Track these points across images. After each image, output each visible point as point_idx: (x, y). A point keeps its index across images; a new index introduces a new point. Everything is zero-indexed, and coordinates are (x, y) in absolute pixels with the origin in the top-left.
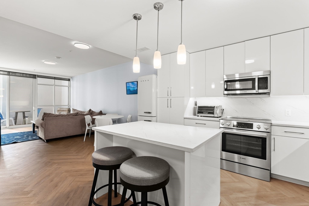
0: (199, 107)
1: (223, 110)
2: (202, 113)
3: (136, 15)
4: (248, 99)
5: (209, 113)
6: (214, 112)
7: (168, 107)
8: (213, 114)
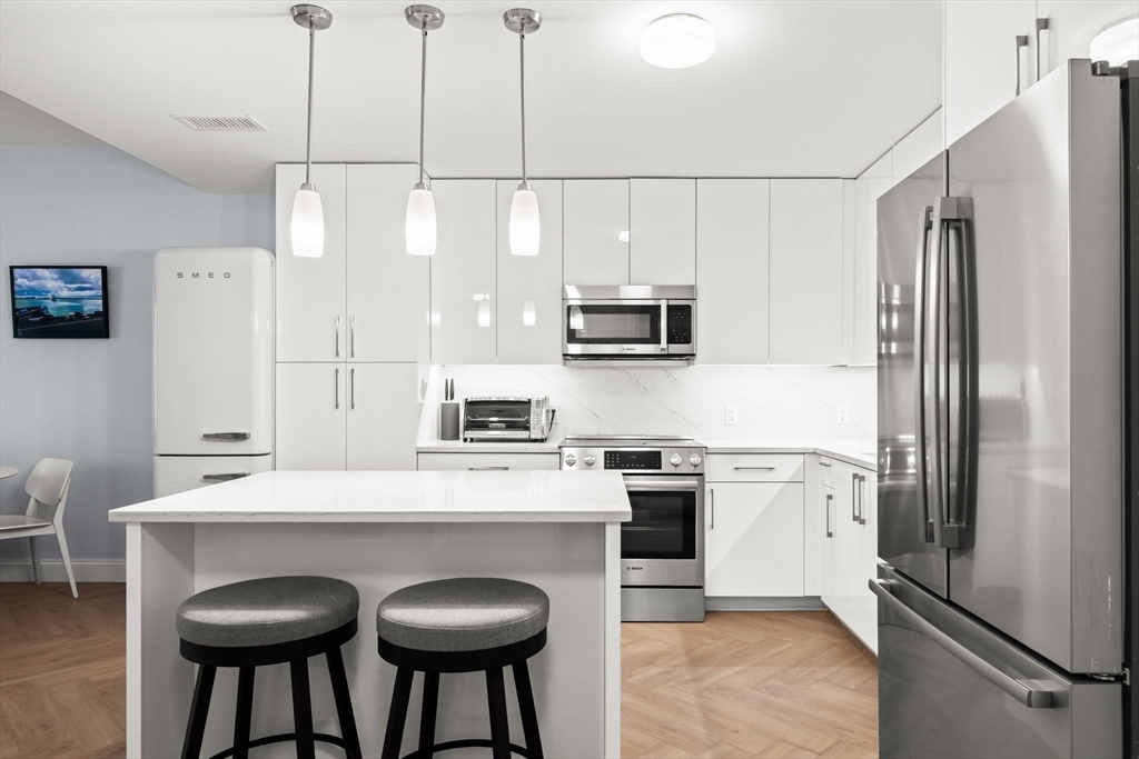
0: (470, 404)
1: (554, 411)
2: (484, 426)
3: (309, 9)
4: (631, 372)
5: (511, 426)
6: (528, 422)
7: (337, 406)
8: (527, 429)
